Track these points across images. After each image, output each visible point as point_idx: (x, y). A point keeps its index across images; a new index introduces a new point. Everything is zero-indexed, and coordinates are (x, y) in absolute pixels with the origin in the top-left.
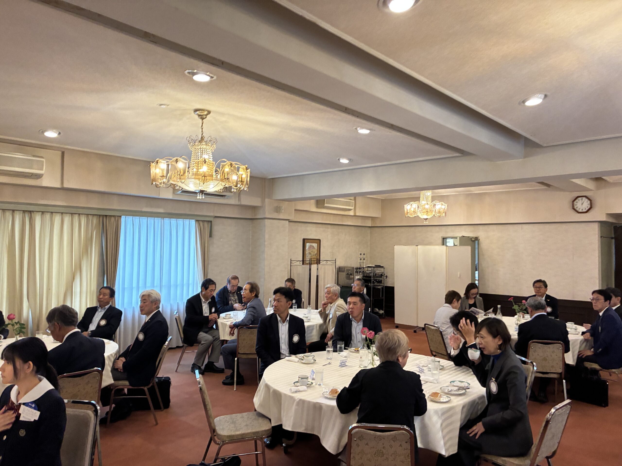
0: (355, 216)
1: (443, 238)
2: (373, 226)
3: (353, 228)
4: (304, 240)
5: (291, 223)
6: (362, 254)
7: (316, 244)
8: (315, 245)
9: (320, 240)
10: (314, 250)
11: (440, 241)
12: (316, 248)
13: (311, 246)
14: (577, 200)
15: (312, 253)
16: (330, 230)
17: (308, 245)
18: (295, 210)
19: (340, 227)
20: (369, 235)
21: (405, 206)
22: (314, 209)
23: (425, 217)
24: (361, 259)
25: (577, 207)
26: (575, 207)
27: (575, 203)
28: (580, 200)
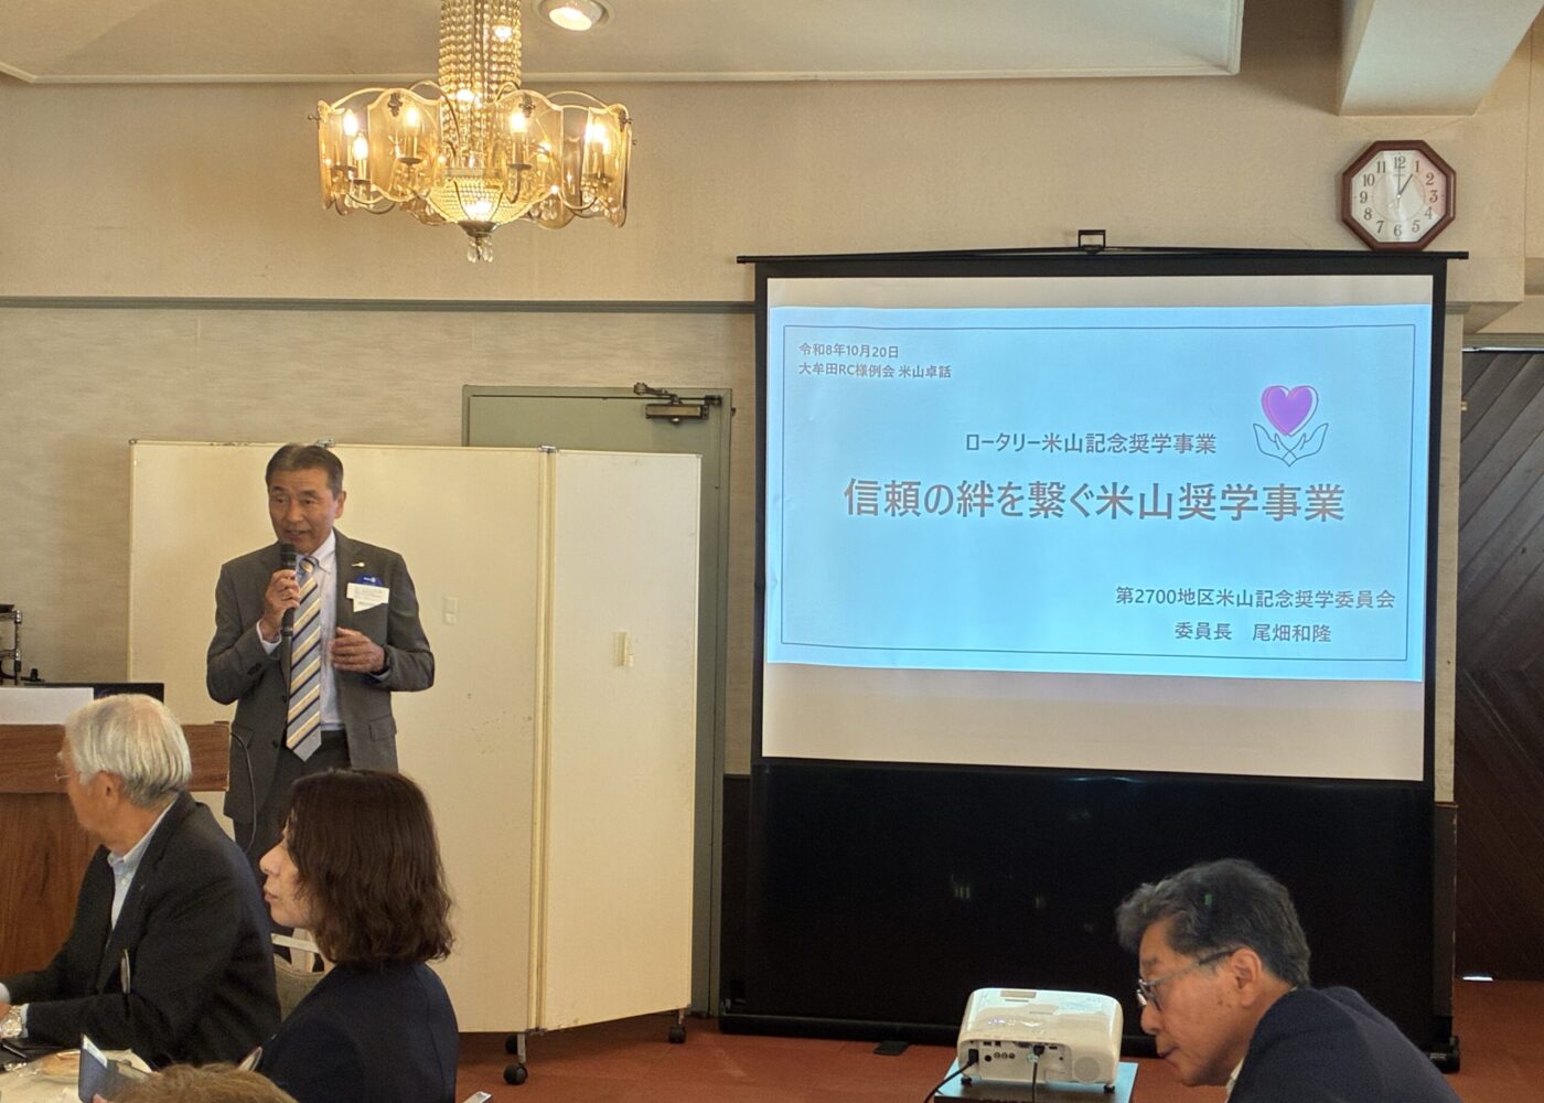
1: (471, 397)
14: (1370, 168)
25: (1368, 213)
26: (1358, 212)
27: (1358, 182)
28: (1390, 167)
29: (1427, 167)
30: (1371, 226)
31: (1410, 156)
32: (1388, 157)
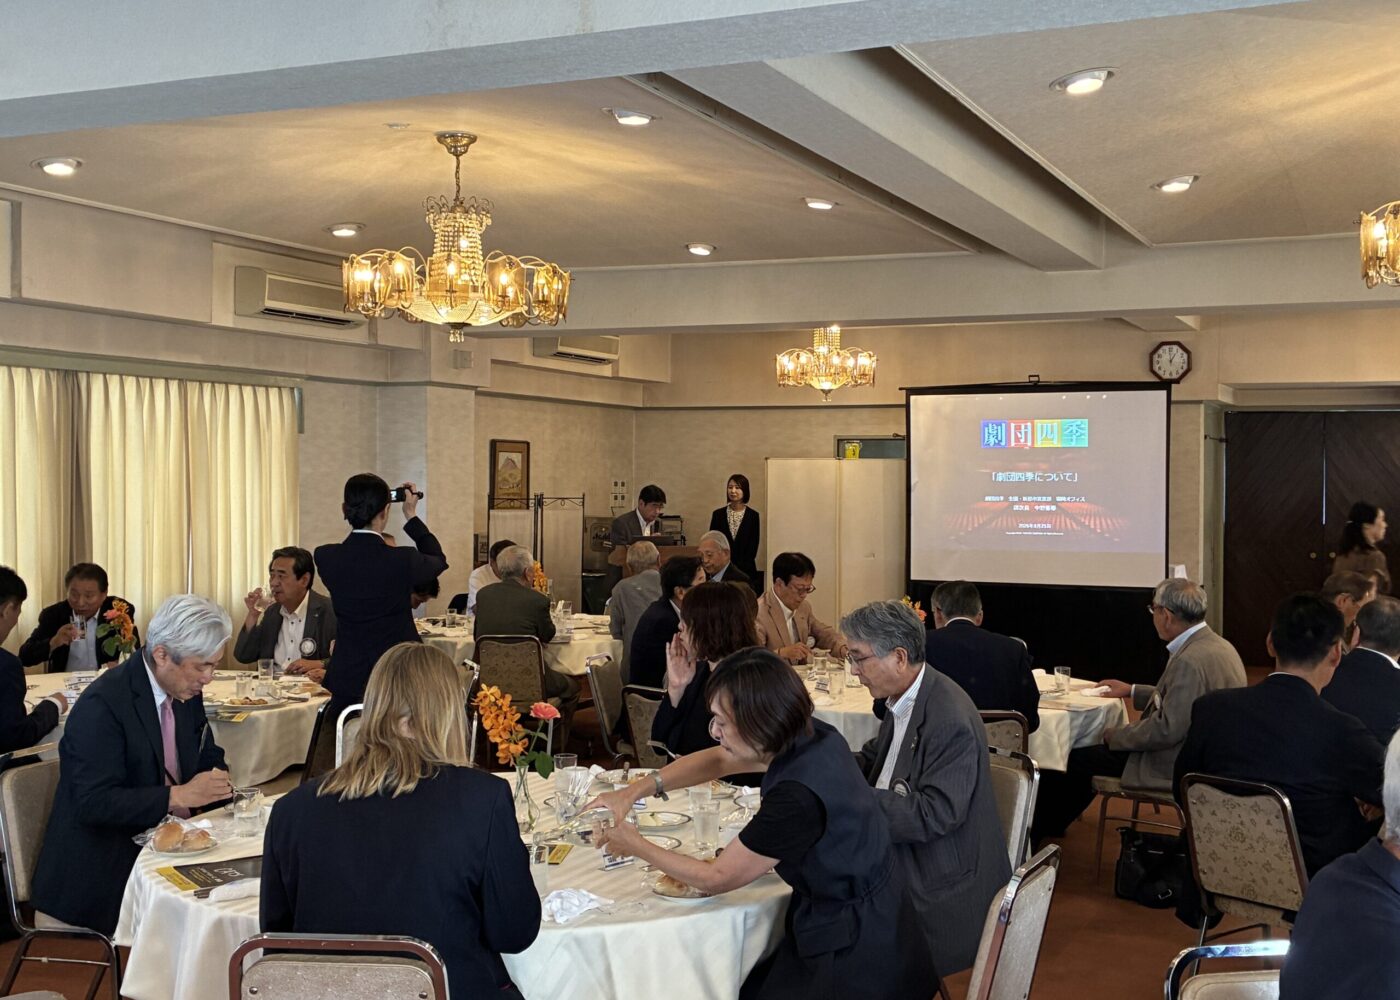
0: (615, 378)
1: (838, 440)
2: (648, 405)
3: (597, 410)
4: (494, 444)
5: (482, 399)
6: (620, 484)
7: (520, 455)
8: (517, 457)
9: (528, 444)
10: (513, 471)
11: (831, 447)
12: (519, 465)
13: (508, 459)
14: (1160, 351)
15: (510, 480)
16: (549, 413)
17: (502, 457)
18: (494, 361)
19: (572, 408)
20: (634, 431)
21: (779, 357)
22: (529, 360)
23: (827, 386)
24: (616, 498)
25: (1160, 368)
26: (1156, 368)
27: (1155, 357)
28: (1167, 351)
29: (1180, 351)
30: (1161, 373)
31: (1175, 347)
32: (1166, 348)
